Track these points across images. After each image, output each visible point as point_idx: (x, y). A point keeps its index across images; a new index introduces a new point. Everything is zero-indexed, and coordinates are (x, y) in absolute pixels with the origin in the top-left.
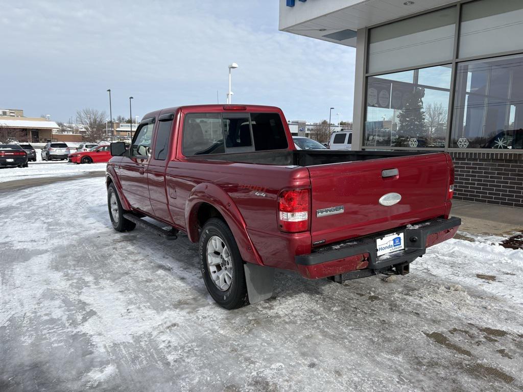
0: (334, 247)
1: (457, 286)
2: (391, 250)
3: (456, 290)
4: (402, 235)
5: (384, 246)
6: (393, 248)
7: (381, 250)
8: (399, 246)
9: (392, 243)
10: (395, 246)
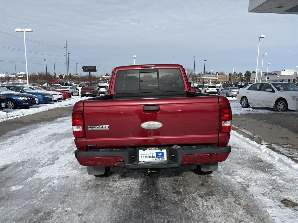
0: (101, 150)
1: (241, 201)
2: (153, 159)
3: (239, 204)
4: (165, 151)
5: (147, 156)
6: (156, 158)
7: (143, 158)
8: (162, 158)
9: (155, 155)
10: (157, 157)
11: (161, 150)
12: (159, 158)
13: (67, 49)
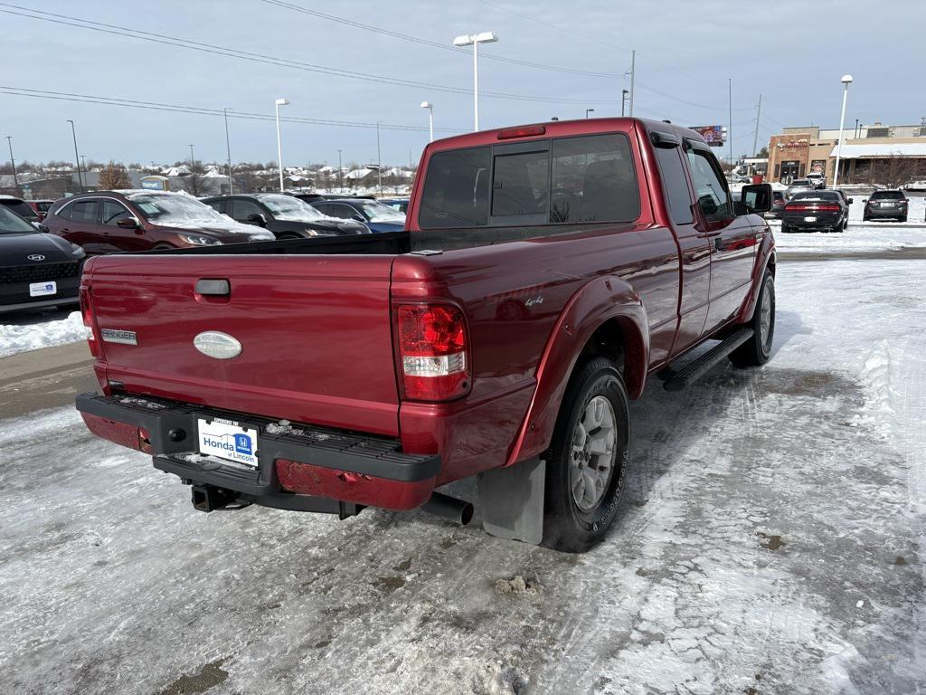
2: (229, 455)
4: (253, 436)
5: (217, 440)
6: (236, 454)
7: (207, 444)
8: (246, 455)
9: (232, 441)
10: (238, 450)
11: (245, 430)
12: (242, 454)
13: (633, 77)
